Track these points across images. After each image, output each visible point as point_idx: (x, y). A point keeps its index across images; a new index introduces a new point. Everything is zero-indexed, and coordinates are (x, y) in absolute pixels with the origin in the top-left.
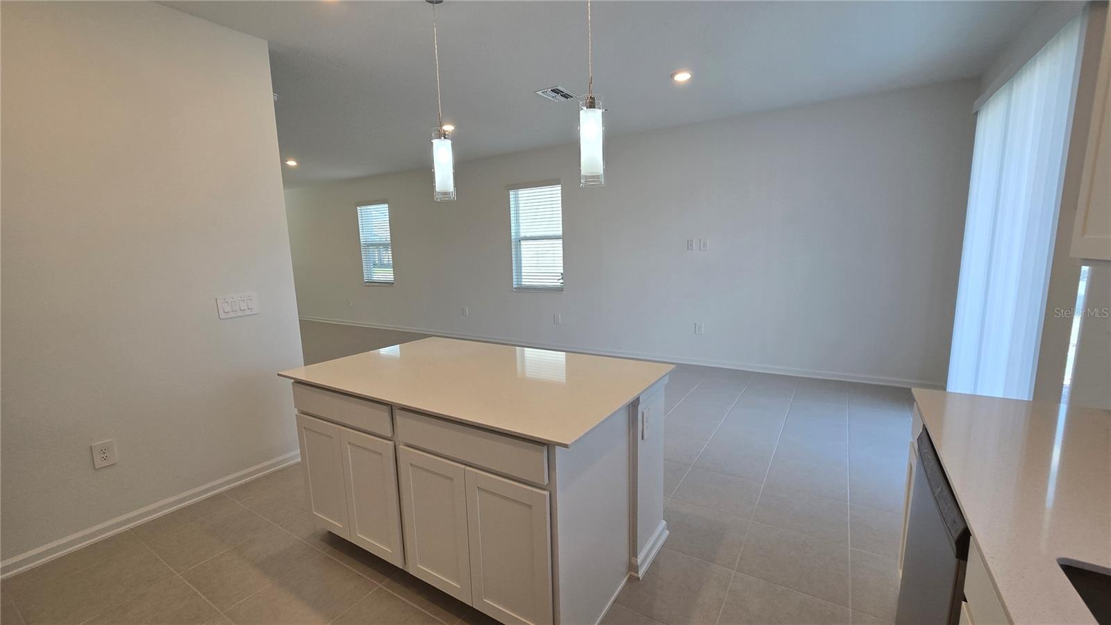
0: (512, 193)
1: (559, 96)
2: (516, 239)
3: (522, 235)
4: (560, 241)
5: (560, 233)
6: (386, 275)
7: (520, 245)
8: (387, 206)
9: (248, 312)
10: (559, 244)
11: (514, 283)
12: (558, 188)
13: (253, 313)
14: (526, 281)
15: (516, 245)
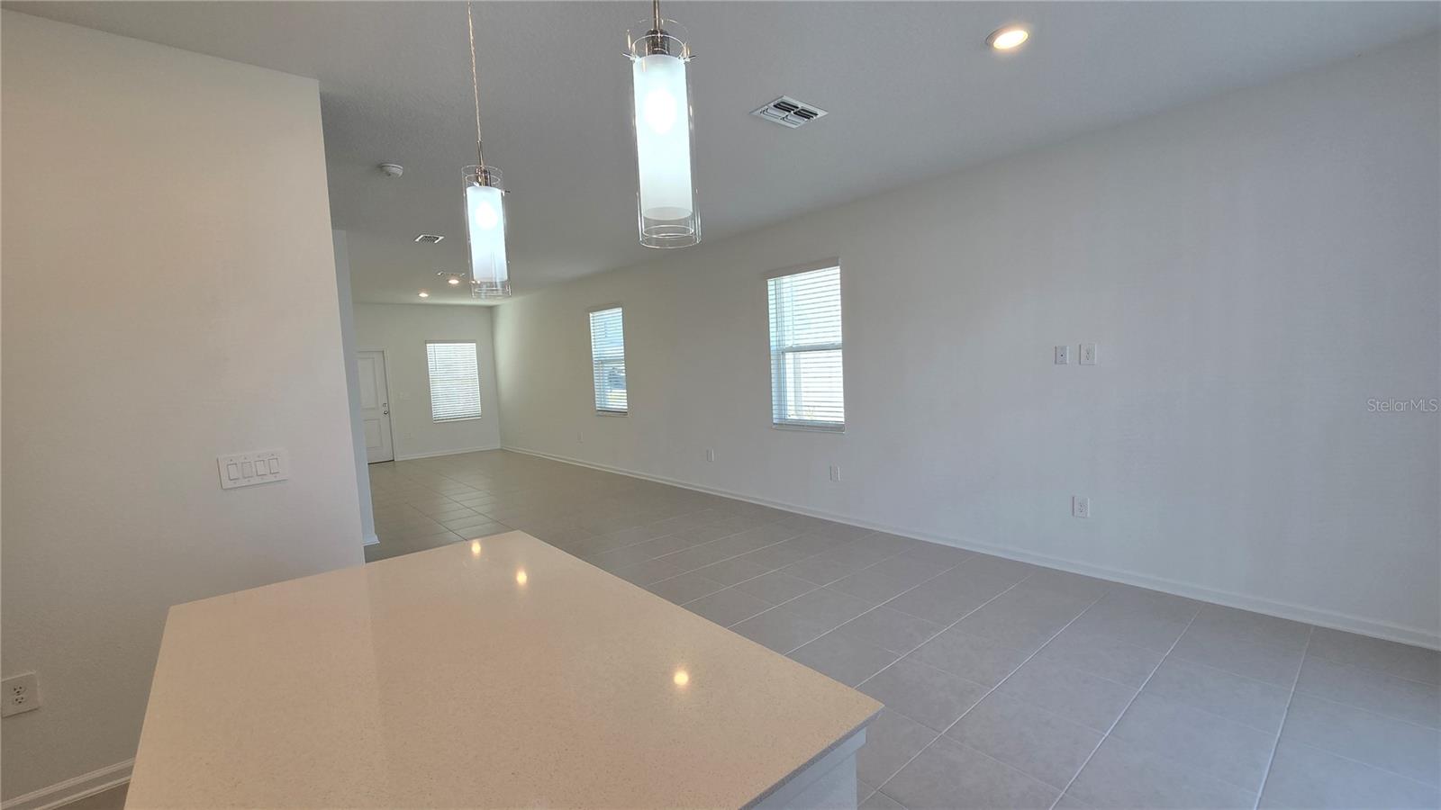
0: (771, 282)
1: (791, 116)
2: (777, 350)
3: (789, 343)
4: (839, 353)
5: (839, 340)
6: (616, 399)
7: (784, 359)
8: (620, 310)
9: (271, 478)
10: (838, 355)
11: (774, 416)
12: (837, 270)
13: (278, 479)
14: (792, 414)
15: (778, 360)
